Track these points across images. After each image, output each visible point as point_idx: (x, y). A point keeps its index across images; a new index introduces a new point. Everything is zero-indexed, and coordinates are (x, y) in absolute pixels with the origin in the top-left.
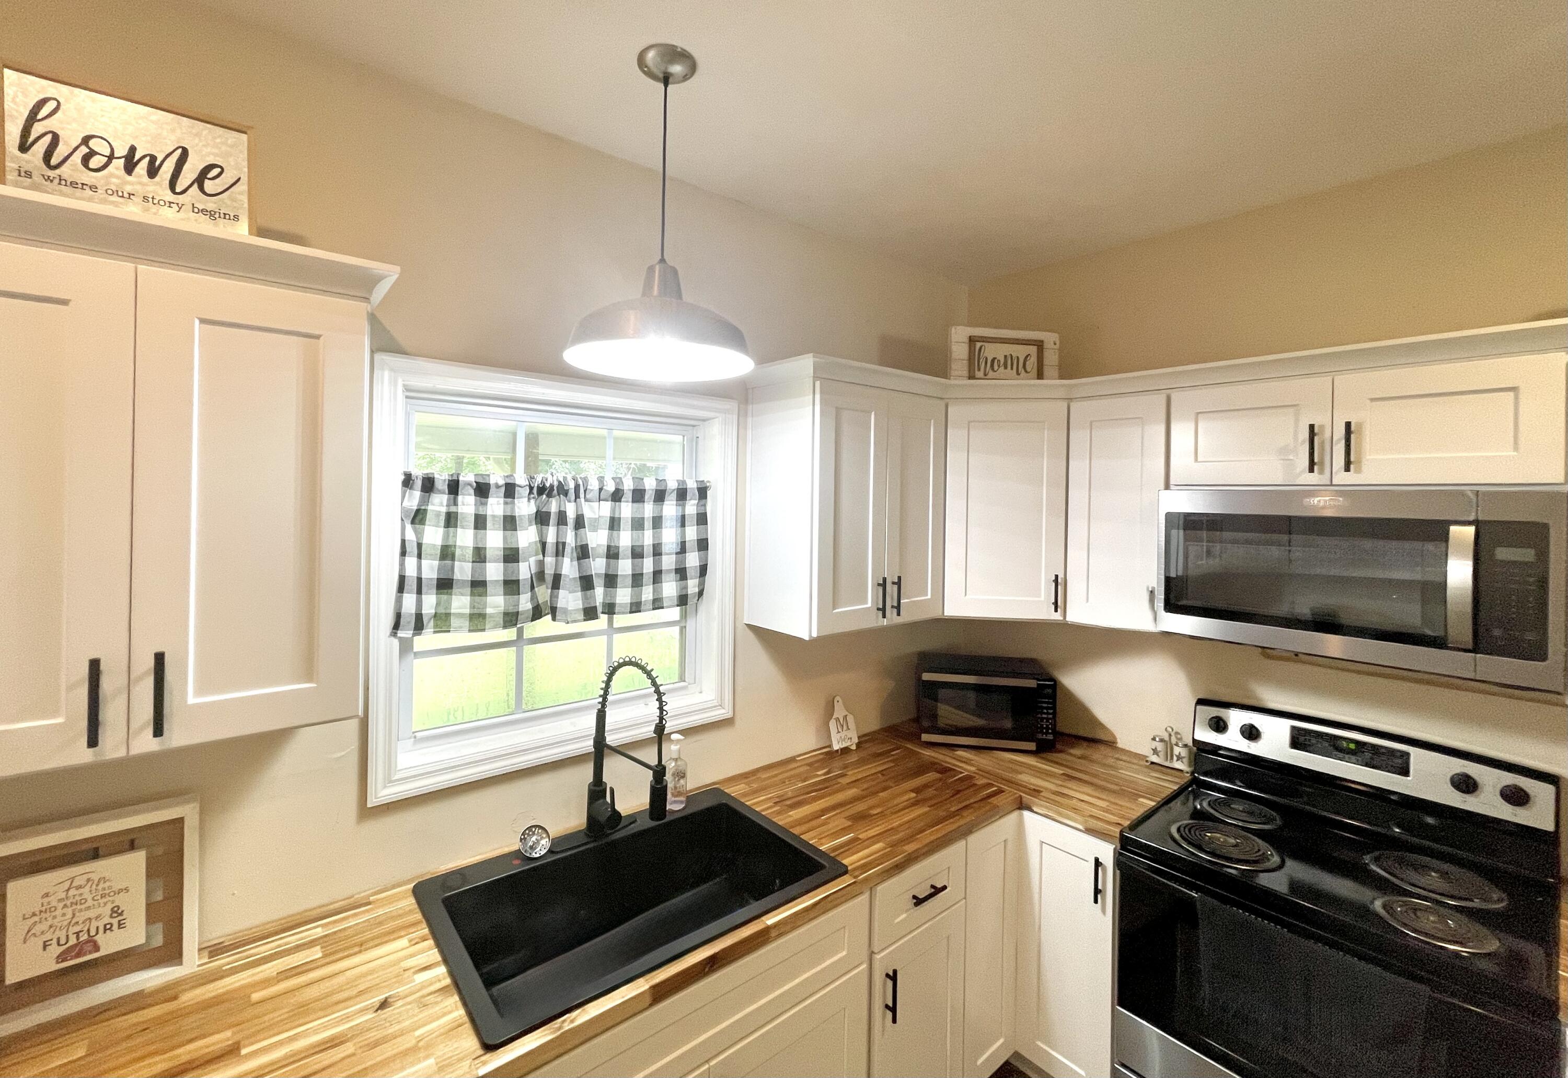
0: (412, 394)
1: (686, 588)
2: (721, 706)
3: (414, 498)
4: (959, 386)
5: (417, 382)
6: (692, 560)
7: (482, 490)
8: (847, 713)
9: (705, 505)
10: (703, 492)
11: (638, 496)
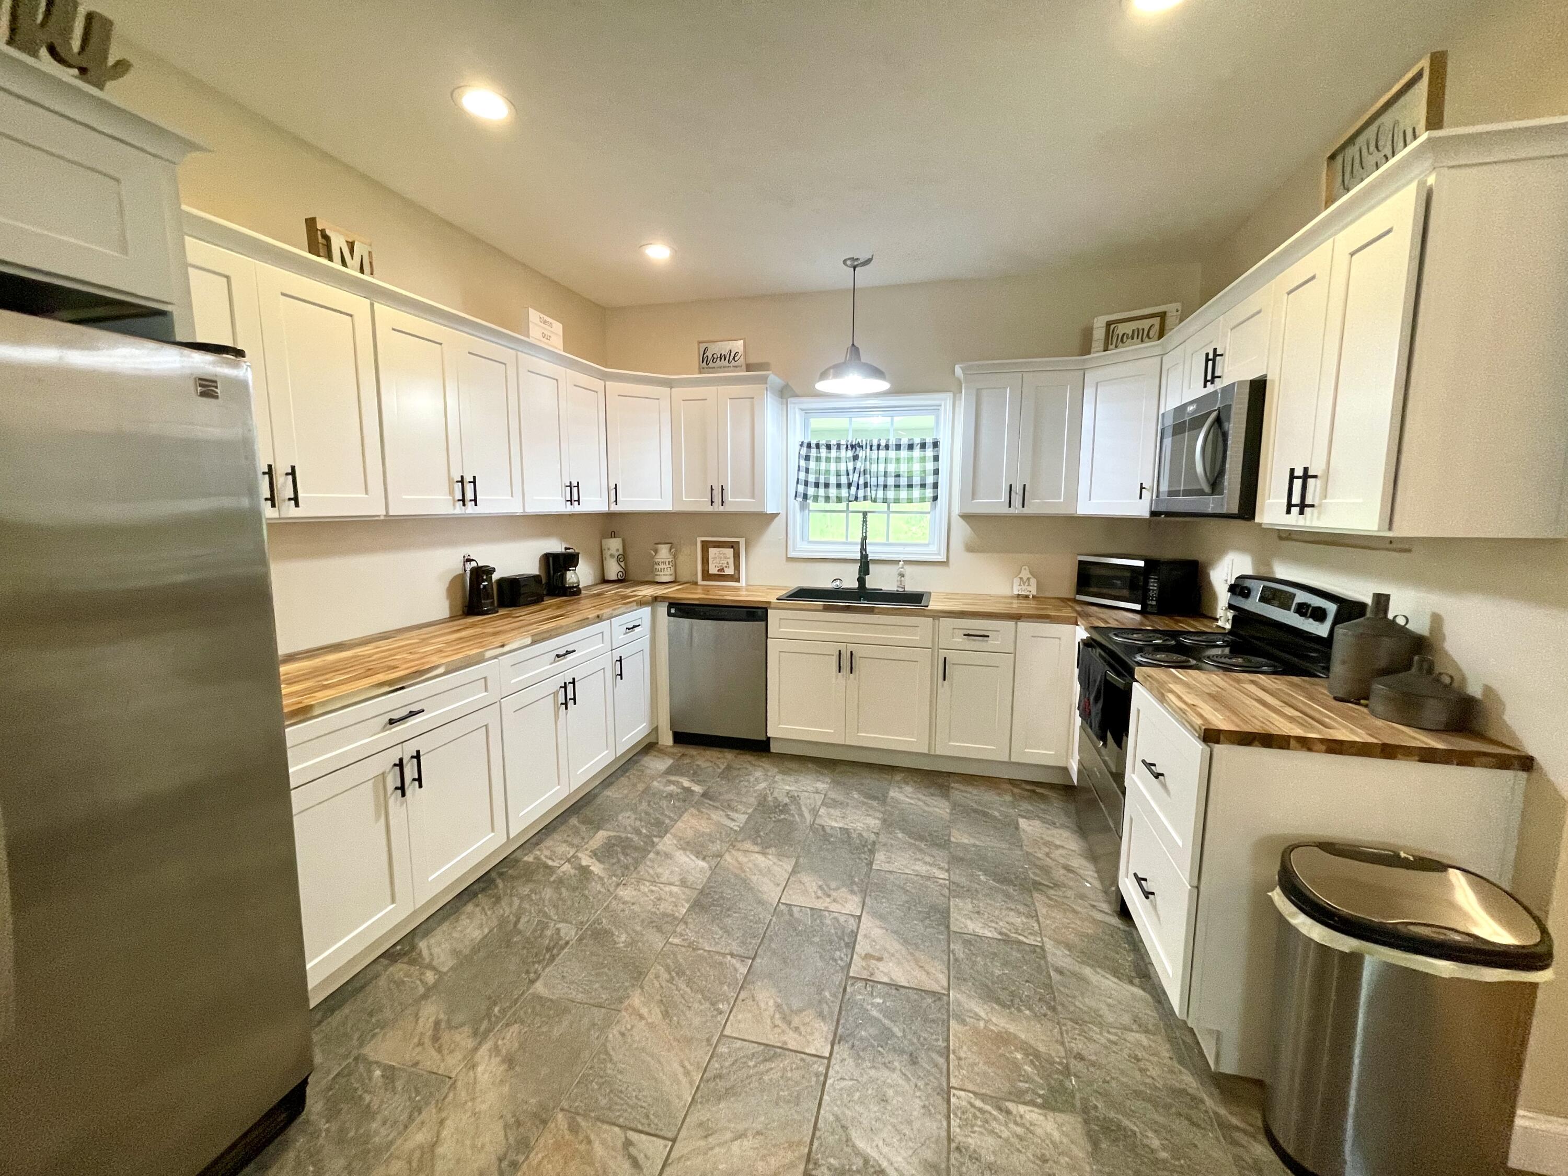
0: (807, 412)
1: (924, 494)
2: (939, 554)
3: (804, 451)
4: (1097, 357)
5: (804, 406)
6: (930, 480)
7: (829, 447)
8: (1030, 576)
9: (938, 451)
10: (936, 445)
11: (898, 447)
